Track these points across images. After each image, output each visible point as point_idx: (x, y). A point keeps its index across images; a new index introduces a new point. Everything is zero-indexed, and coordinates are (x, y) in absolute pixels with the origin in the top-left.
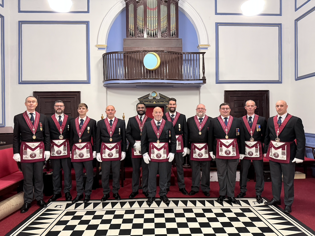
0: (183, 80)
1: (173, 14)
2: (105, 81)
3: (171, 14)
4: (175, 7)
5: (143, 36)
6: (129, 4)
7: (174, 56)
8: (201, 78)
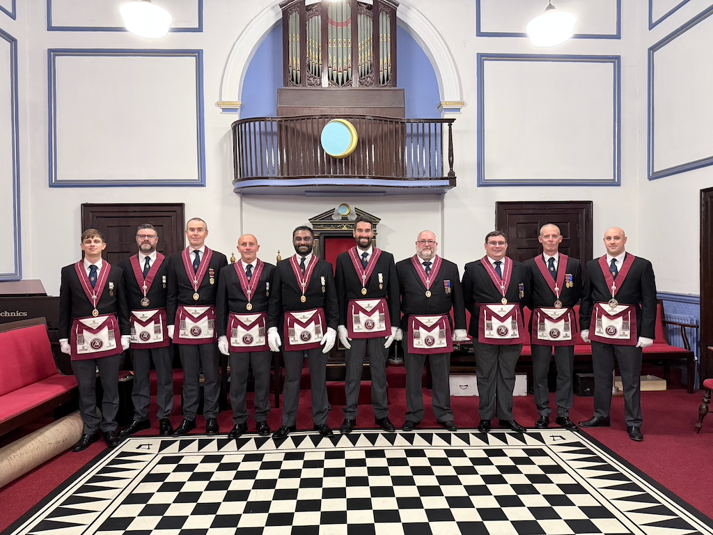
0: (407, 179)
1: (385, 35)
2: (237, 180)
3: (381, 35)
4: (389, 19)
5: (320, 84)
6: (290, 12)
7: (387, 127)
8: (446, 175)
